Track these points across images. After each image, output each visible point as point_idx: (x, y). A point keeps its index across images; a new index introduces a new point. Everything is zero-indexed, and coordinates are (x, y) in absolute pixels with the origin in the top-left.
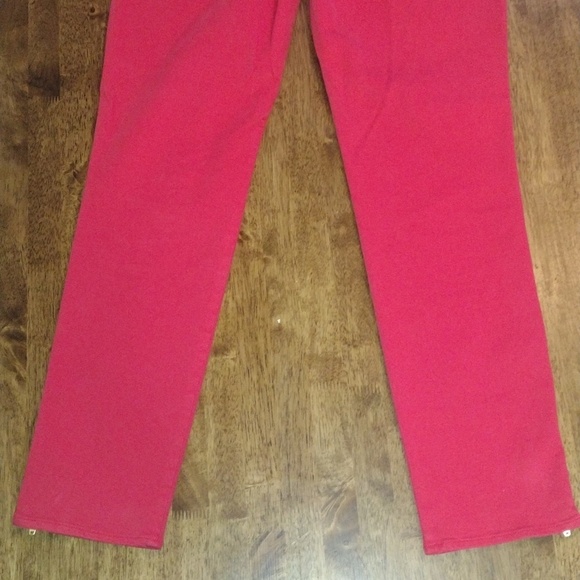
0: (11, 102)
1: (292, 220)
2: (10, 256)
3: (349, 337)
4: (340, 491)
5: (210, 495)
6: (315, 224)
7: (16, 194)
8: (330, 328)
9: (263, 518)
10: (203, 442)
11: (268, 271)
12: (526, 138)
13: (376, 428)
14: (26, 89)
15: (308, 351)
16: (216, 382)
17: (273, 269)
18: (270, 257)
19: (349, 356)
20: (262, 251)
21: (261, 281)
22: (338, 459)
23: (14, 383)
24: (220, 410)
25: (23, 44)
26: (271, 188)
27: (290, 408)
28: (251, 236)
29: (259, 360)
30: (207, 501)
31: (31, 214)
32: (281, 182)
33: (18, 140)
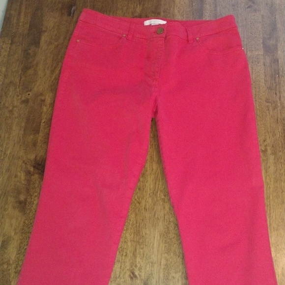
0: (22, 176)
1: (161, 270)
6: (174, 275)
7: (15, 229)
14: (32, 169)
25: (35, 145)
28: (138, 276)
31: (21, 243)
32: (159, 245)
33: (22, 198)
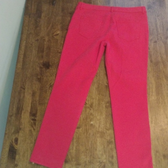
0: (38, 69)
1: (97, 101)
2: (35, 102)
3: (107, 128)
4: (102, 162)
5: (73, 160)
6: (102, 102)
7: (37, 89)
8: (103, 126)
9: (84, 166)
10: (73, 148)
11: (91, 111)
12: (150, 89)
13: (111, 149)
14: (42, 66)
15: (98, 130)
16: (77, 135)
17: (92, 111)
18: (91, 109)
19: (107, 132)
20: (89, 107)
21: (89, 113)
22: (102, 155)
23: (33, 130)
24: (77, 141)
25: (42, 57)
26: (93, 93)
27: (93, 142)
28: (88, 103)
29: (87, 131)
30: (72, 161)
31: (40, 93)
32: (95, 92)
33: (39, 77)
